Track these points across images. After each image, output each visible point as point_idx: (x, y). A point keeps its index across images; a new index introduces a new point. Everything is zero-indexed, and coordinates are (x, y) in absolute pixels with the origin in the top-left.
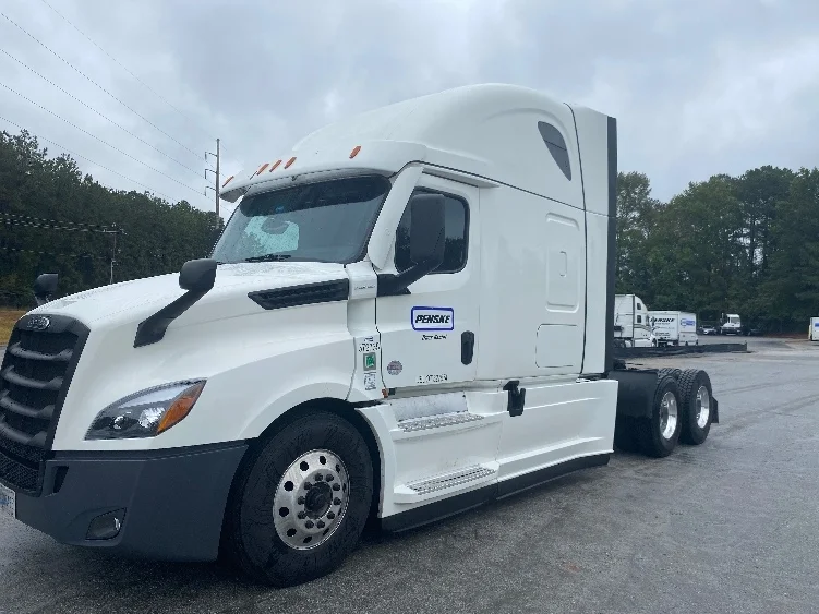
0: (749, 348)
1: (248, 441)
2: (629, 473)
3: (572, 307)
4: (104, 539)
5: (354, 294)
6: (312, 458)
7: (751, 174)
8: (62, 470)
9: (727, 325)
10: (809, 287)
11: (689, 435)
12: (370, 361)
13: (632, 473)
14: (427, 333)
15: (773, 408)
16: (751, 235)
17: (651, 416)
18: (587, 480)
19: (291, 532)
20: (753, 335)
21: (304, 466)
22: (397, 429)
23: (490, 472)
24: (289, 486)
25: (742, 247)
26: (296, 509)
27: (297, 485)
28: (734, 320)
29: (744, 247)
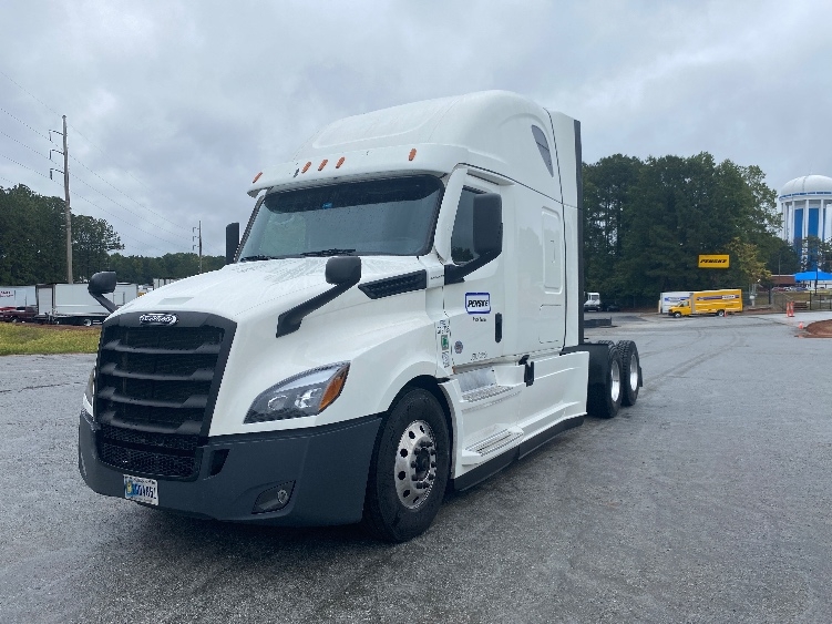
0: (613, 323)
1: (379, 415)
2: (595, 432)
3: (557, 289)
4: (271, 511)
5: (430, 283)
6: (415, 427)
7: (605, 161)
8: (224, 453)
9: (589, 302)
10: (659, 265)
11: (628, 398)
12: (445, 343)
13: (598, 431)
14: (476, 316)
15: (668, 372)
16: (605, 218)
17: (605, 382)
18: (567, 440)
19: (406, 493)
20: (612, 311)
21: (412, 435)
22: (462, 401)
23: (519, 435)
24: (404, 453)
25: (599, 230)
26: (410, 472)
27: (410, 451)
28: (594, 298)
29: (601, 230)
